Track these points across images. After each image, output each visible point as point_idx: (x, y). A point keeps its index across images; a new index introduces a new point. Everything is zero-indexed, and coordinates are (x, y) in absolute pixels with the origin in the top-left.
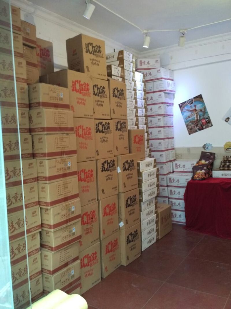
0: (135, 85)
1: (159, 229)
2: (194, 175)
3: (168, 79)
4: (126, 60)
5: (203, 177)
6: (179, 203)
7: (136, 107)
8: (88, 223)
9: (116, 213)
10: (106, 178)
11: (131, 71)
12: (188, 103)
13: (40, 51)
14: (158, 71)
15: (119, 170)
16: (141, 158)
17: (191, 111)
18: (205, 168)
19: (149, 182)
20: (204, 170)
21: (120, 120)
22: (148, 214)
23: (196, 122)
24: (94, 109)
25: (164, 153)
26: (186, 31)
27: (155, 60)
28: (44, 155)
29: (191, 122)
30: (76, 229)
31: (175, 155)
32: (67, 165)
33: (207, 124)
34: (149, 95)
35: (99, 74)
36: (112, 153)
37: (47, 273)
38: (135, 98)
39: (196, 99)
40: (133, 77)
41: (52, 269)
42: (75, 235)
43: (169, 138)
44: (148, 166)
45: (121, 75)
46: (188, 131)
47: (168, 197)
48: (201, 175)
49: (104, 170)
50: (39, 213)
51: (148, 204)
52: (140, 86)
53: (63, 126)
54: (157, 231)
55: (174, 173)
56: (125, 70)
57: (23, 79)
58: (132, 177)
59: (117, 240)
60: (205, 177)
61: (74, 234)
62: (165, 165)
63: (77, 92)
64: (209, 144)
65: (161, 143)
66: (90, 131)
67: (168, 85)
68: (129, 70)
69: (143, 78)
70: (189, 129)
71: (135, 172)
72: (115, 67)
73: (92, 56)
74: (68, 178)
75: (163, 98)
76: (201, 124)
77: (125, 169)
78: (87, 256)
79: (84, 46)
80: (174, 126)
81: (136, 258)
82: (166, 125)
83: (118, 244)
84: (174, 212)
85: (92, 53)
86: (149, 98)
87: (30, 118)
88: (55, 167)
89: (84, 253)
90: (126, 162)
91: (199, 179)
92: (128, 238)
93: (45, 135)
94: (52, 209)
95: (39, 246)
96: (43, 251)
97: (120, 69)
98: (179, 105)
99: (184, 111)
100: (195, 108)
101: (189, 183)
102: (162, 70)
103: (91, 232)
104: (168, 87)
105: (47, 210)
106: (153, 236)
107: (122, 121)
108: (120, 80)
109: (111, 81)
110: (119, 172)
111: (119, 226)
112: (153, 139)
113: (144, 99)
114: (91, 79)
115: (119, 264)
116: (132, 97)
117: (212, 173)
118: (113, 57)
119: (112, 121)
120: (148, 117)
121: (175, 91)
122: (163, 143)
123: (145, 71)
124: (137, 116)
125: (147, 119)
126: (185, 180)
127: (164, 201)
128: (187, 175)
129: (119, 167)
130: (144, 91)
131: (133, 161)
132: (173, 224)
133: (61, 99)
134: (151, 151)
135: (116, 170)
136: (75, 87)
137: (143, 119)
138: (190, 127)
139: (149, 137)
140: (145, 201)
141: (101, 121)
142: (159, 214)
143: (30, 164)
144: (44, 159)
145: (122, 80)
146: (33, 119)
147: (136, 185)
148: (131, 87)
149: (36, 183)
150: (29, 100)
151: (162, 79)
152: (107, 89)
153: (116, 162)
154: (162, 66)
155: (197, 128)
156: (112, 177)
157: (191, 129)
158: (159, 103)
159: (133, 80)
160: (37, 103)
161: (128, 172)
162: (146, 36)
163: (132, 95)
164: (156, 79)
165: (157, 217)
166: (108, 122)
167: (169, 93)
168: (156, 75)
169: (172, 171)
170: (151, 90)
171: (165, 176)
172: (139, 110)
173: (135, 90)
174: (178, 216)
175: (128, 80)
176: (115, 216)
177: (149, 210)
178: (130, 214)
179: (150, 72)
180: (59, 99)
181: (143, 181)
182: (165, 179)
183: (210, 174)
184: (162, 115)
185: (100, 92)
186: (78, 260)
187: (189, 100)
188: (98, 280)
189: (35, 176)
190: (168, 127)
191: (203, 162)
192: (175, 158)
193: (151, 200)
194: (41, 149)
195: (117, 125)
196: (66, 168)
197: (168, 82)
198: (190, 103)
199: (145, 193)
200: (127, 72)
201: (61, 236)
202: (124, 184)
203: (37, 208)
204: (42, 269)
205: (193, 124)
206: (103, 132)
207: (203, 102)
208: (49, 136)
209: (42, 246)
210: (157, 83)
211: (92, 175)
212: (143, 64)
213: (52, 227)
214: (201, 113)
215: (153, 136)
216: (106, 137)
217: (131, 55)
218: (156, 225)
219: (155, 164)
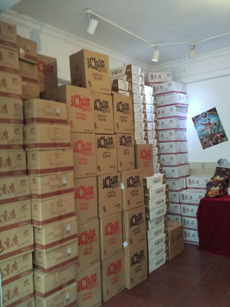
0: (144, 99)
1: (169, 249)
2: (207, 192)
3: (180, 93)
4: (135, 75)
5: (218, 194)
6: (192, 221)
7: (145, 122)
8: (87, 243)
9: (120, 232)
10: (108, 195)
11: (140, 85)
12: (202, 117)
13: (44, 67)
14: (169, 85)
15: (123, 187)
16: (149, 174)
17: (205, 125)
18: (220, 185)
19: (157, 200)
20: (218, 187)
21: (124, 135)
22: (157, 233)
23: (210, 137)
24: (95, 124)
25: (176, 168)
26: (197, 44)
27: (167, 73)
28: (37, 172)
29: (205, 136)
30: (72, 250)
31: (188, 171)
32: (62, 181)
33: (222, 138)
34: (161, 109)
35: (102, 89)
36: (115, 169)
37: (39, 296)
38: (144, 113)
39: (210, 112)
40: (142, 91)
41: (43, 292)
42: (71, 255)
43: (181, 153)
44: (156, 182)
45: (128, 89)
46: (202, 145)
47: (181, 215)
48: (215, 192)
49: (105, 186)
50: (31, 233)
51: (156, 222)
52: (149, 99)
53: (58, 142)
54: (167, 251)
55: (188, 189)
56: (133, 84)
57: (18, 95)
58: (137, 194)
59: (120, 261)
60: (220, 195)
61: (69, 254)
62: (178, 180)
63: (76, 106)
64: (224, 159)
65: (173, 158)
66: (90, 146)
67: (180, 98)
68: (137, 84)
69: (153, 92)
70: (203, 144)
71: (141, 189)
72: (122, 81)
73: (94, 71)
74: (63, 195)
75: (175, 112)
76: (216, 138)
77: (129, 186)
78: (85, 278)
79: (86, 61)
80: (187, 141)
81: (142, 280)
82: (179, 140)
83: (121, 265)
84: (188, 231)
85: (94, 68)
86: (161, 112)
87: (24, 134)
88: (49, 184)
89: (82, 275)
90: (130, 178)
91: (213, 196)
92: (132, 259)
93: (38, 152)
94: (44, 229)
95: (31, 267)
96: (35, 273)
97: (127, 83)
98: (193, 119)
99: (197, 125)
100: (209, 121)
101: (202, 201)
102: (174, 84)
103: (91, 252)
104: (180, 100)
105: (39, 229)
106: (162, 257)
107: (127, 136)
108: (128, 94)
109: (115, 96)
110: (122, 189)
111: (123, 246)
112: (165, 154)
113: (155, 113)
114: (92, 93)
115: (123, 287)
116: (140, 111)
117: (227, 190)
118: (121, 71)
119: (115, 135)
120: (159, 131)
121: (188, 105)
122: (174, 158)
123: (156, 85)
124: (146, 130)
125: (158, 133)
126: (199, 197)
127: (177, 219)
128: (201, 192)
129: (122, 184)
130: (155, 104)
131: (138, 177)
132: (185, 244)
133: (58, 114)
134: (162, 166)
135: (119, 186)
136: (75, 103)
137: (153, 133)
138: (204, 141)
139: (160, 151)
140: (152, 219)
141: (103, 136)
142: (169, 233)
143: (23, 181)
144: (37, 176)
145: (130, 94)
146: (27, 135)
147: (142, 202)
148: (140, 101)
149: (29, 200)
150: (24, 116)
151: (174, 93)
152: (110, 104)
153: (119, 178)
154: (174, 80)
155: (211, 142)
156: (114, 193)
157: (205, 143)
158: (171, 117)
159: (142, 94)
160: (31, 119)
161: (133, 189)
162: (156, 49)
163: (141, 110)
164: (167, 93)
165: (167, 236)
166: (111, 137)
167: (181, 107)
168: (168, 89)
169: (185, 187)
170: (162, 104)
171: (178, 192)
172: (149, 125)
173: (144, 104)
174: (191, 235)
175: (137, 94)
176: (119, 235)
177: (158, 228)
178: (135, 234)
179: (161, 86)
180: (55, 114)
181: (150, 198)
182: (178, 196)
183: (225, 191)
184: (174, 129)
185: (102, 106)
186: (74, 283)
187: (203, 113)
188: (98, 304)
189: (28, 193)
190: (181, 141)
191: (218, 178)
192: (188, 173)
193: (160, 218)
194: (34, 165)
195: (121, 140)
196: (61, 185)
197: (180, 95)
198: (203, 117)
199: (153, 211)
200: (135, 86)
201: (54, 257)
202: (128, 201)
203: (30, 228)
204: (34, 291)
205: (207, 138)
206: (105, 147)
207: (217, 115)
208: (42, 152)
209: (35, 266)
210: (168, 96)
211: (92, 192)
212: (154, 77)
213: (44, 247)
214: (215, 127)
215: (165, 151)
216: (108, 153)
217: (140, 69)
218: (165, 245)
219: (164, 180)
